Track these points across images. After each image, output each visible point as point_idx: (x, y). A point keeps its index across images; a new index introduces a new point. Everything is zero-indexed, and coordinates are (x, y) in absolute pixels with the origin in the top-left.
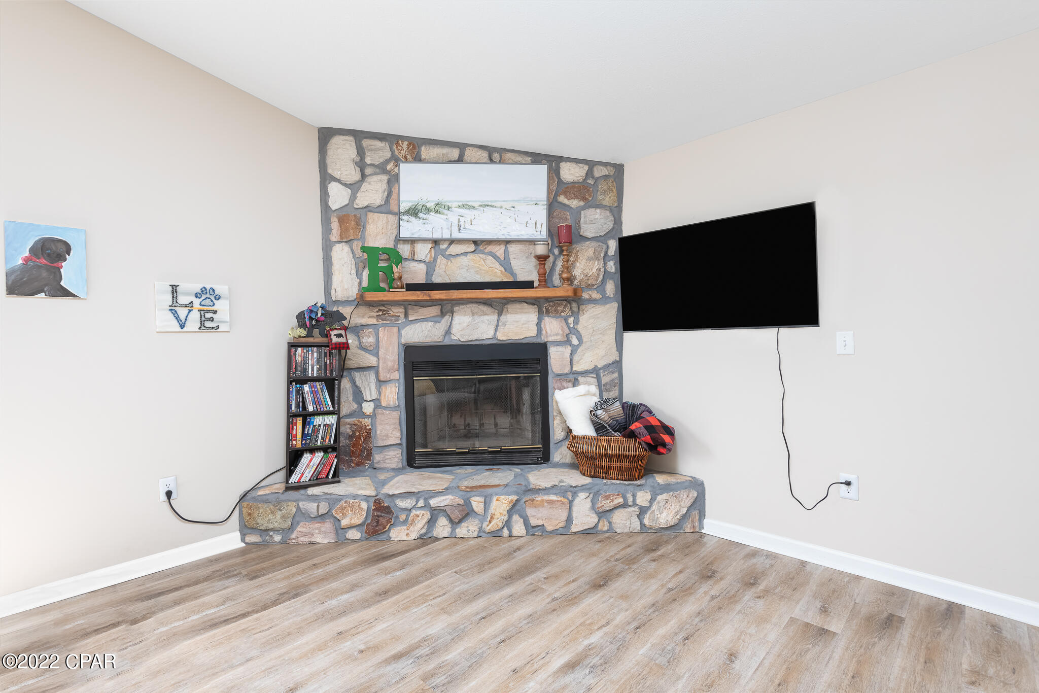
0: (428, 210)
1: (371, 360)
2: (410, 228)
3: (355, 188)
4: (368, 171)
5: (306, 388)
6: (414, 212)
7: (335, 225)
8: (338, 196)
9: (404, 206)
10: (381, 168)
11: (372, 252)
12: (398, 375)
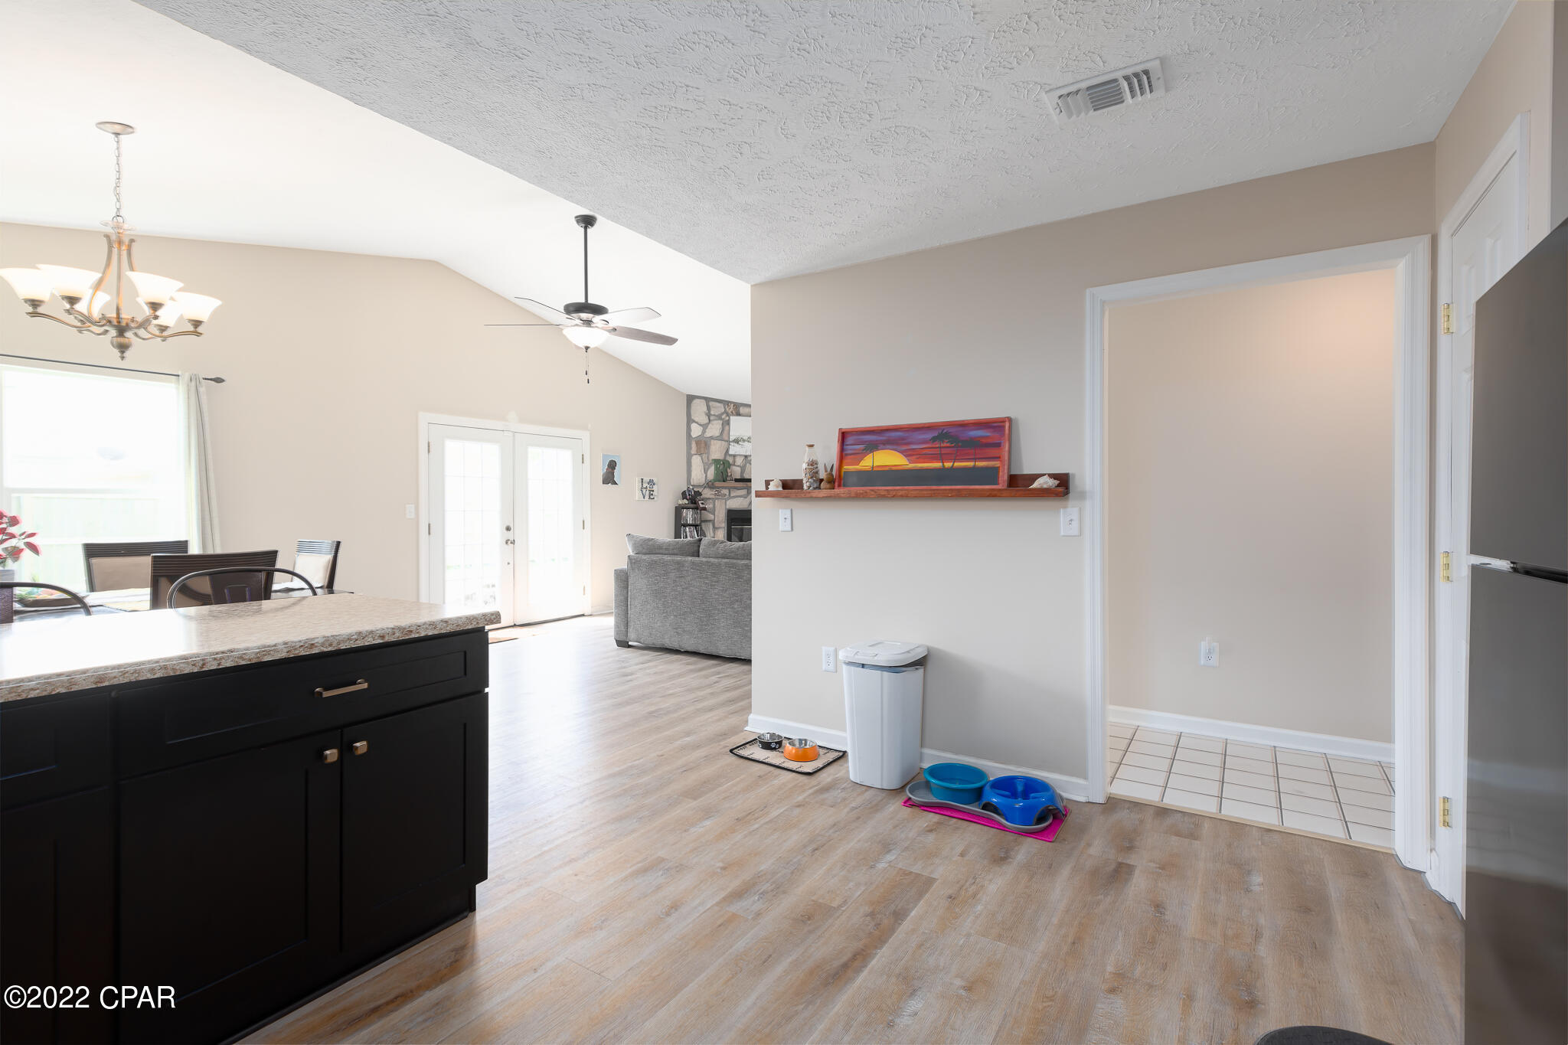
0: (744, 441)
1: (711, 517)
2: (734, 449)
3: (705, 426)
4: (712, 418)
5: (687, 528)
6: (737, 441)
7: (694, 445)
8: (696, 431)
9: (732, 438)
10: (719, 417)
11: (716, 461)
12: (724, 525)
